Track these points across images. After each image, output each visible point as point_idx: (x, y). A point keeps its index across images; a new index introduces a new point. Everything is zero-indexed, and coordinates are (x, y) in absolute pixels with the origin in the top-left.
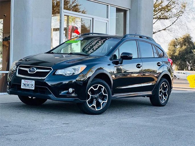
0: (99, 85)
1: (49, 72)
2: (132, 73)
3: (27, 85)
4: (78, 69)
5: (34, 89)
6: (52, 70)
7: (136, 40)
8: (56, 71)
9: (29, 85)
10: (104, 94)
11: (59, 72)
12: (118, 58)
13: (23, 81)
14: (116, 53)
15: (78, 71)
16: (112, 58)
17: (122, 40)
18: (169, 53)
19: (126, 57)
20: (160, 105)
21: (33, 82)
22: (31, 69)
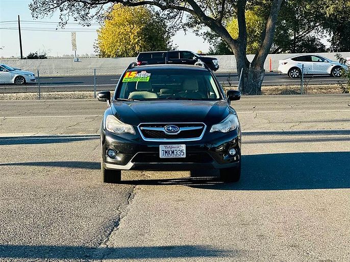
1: (202, 129)
3: (171, 152)
5: (185, 156)
6: (206, 126)
9: (175, 152)
13: (162, 147)
21: (183, 147)
22: (170, 128)
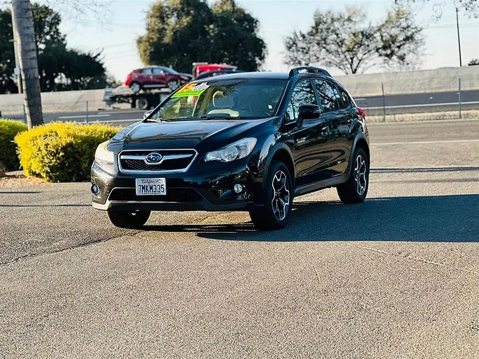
0: (282, 172)
1: (192, 158)
3: (149, 188)
4: (246, 146)
5: (165, 194)
6: (197, 153)
8: (205, 154)
9: (154, 187)
10: (286, 190)
11: (210, 156)
13: (138, 182)
15: (245, 150)
18: (148, 37)
21: (163, 181)
22: (152, 157)
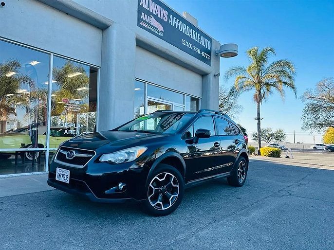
0: (167, 173)
1: (90, 158)
2: (205, 152)
3: (62, 176)
4: (134, 153)
5: (68, 182)
6: (96, 154)
7: (212, 116)
8: (101, 156)
9: (64, 176)
10: (174, 186)
12: (192, 137)
13: (58, 170)
14: (190, 130)
15: (134, 156)
16: (184, 136)
17: (197, 115)
19: (203, 135)
20: (237, 185)
21: (68, 172)
22: (69, 153)
